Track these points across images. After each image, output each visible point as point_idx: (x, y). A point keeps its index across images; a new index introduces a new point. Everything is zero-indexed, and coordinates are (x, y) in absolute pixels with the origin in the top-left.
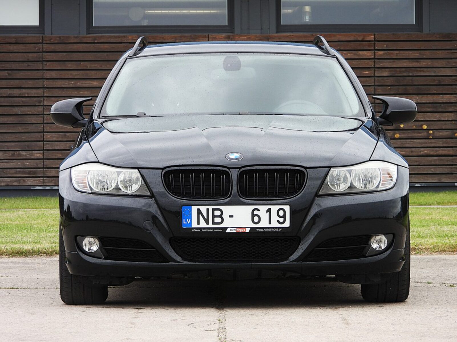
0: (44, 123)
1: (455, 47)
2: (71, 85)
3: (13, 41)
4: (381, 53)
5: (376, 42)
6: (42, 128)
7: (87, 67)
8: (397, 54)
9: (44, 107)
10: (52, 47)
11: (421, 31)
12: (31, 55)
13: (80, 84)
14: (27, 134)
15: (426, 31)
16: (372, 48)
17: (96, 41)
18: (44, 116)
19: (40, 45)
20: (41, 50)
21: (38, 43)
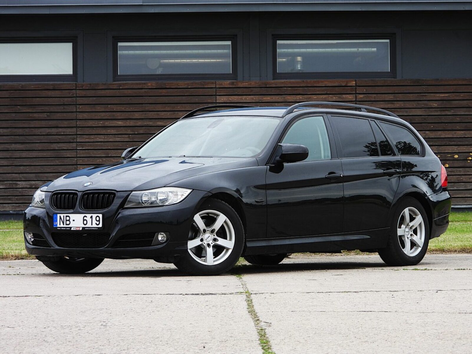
0: (77, 157)
1: (424, 91)
2: (100, 124)
3: (51, 87)
4: (362, 96)
5: (357, 87)
6: (76, 161)
7: (113, 109)
8: (375, 97)
9: (78, 143)
10: (83, 93)
11: (395, 77)
12: (66, 99)
13: (107, 123)
14: (63, 166)
15: (399, 78)
16: (354, 92)
17: (121, 88)
18: (78, 151)
19: (74, 91)
20: (75, 95)
21: (72, 90)
